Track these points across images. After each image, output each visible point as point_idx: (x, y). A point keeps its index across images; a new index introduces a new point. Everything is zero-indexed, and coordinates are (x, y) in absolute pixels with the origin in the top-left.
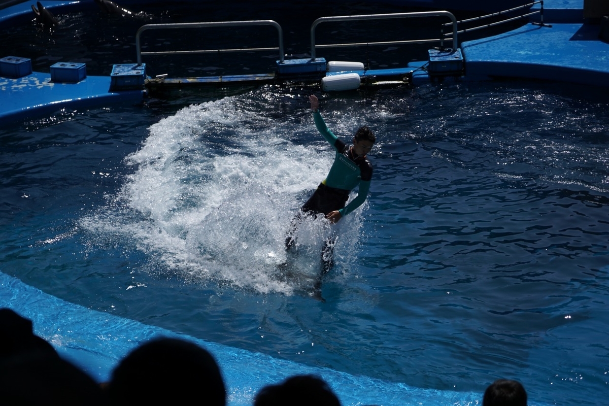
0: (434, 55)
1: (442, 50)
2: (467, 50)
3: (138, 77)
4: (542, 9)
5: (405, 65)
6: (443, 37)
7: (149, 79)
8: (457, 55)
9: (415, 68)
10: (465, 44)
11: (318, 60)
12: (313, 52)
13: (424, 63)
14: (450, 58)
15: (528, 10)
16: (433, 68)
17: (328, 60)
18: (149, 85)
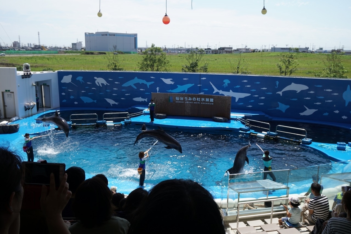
0: (126, 120)
1: (127, 119)
2: (131, 119)
3: (70, 124)
4: (145, 113)
5: (120, 122)
6: (127, 117)
7: (72, 124)
8: (130, 121)
9: (122, 123)
10: (131, 118)
11: (104, 121)
12: (103, 120)
13: (124, 122)
14: (129, 121)
15: (142, 113)
16: (125, 123)
17: (106, 121)
18: (72, 126)
